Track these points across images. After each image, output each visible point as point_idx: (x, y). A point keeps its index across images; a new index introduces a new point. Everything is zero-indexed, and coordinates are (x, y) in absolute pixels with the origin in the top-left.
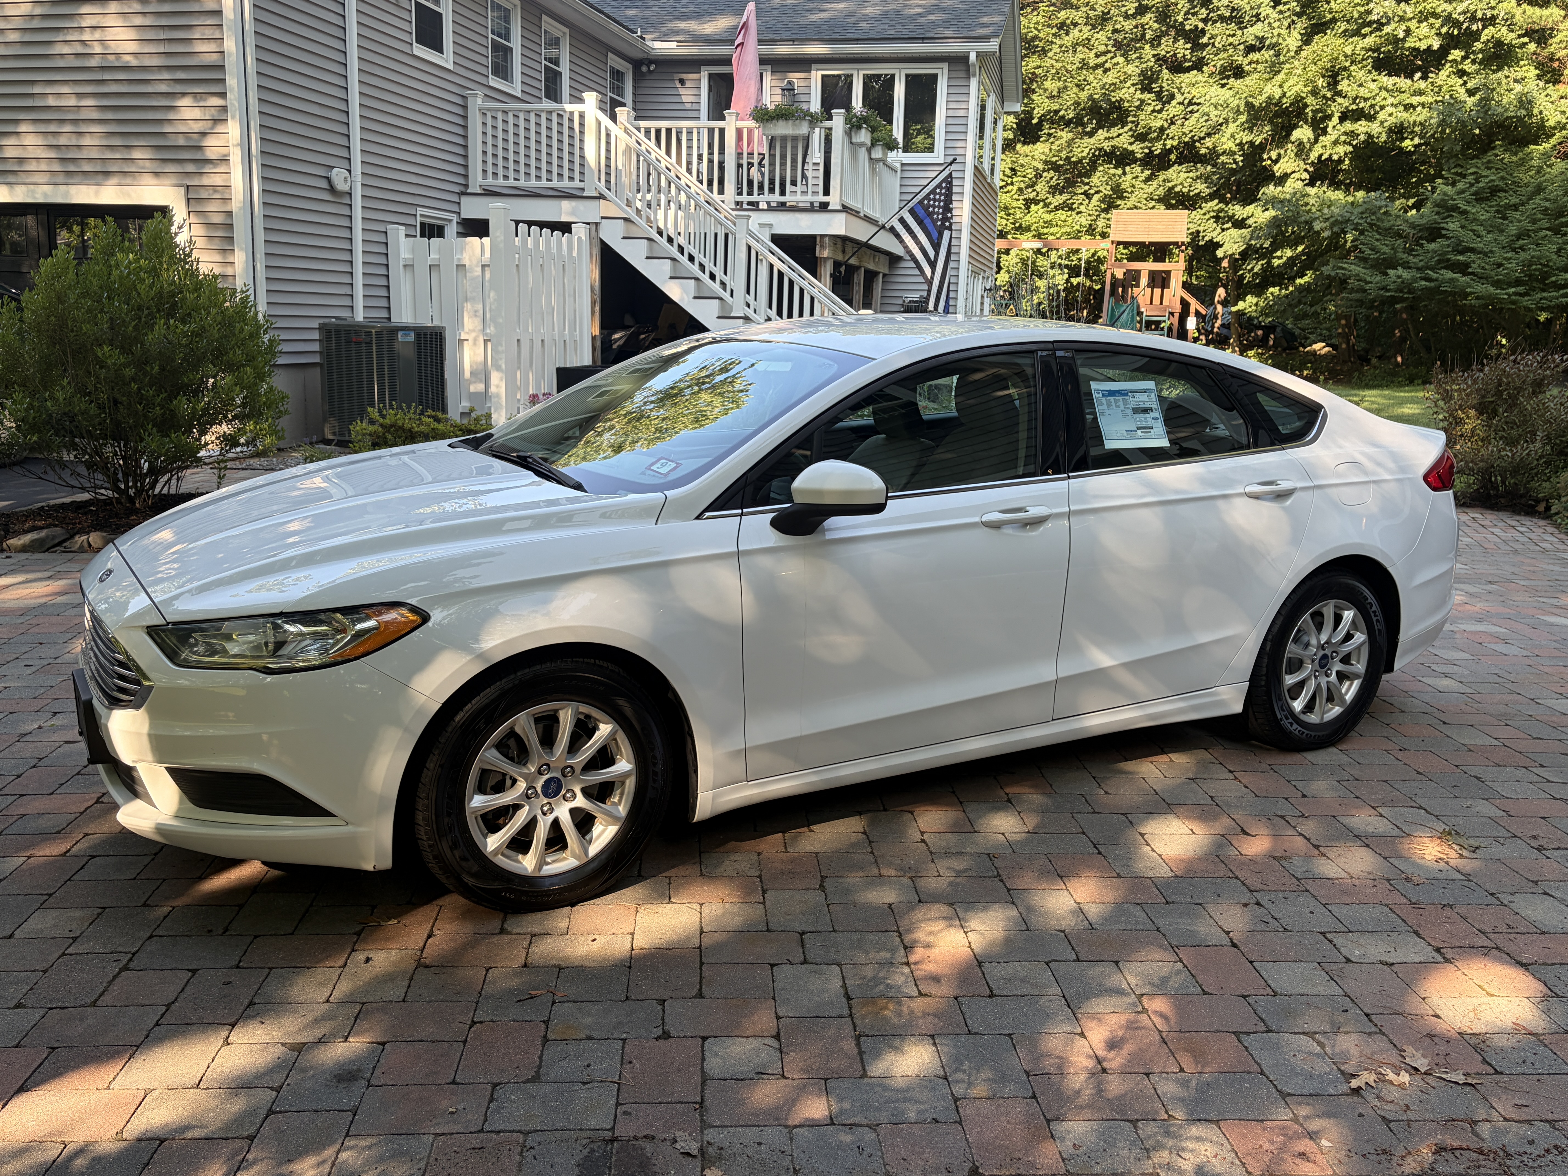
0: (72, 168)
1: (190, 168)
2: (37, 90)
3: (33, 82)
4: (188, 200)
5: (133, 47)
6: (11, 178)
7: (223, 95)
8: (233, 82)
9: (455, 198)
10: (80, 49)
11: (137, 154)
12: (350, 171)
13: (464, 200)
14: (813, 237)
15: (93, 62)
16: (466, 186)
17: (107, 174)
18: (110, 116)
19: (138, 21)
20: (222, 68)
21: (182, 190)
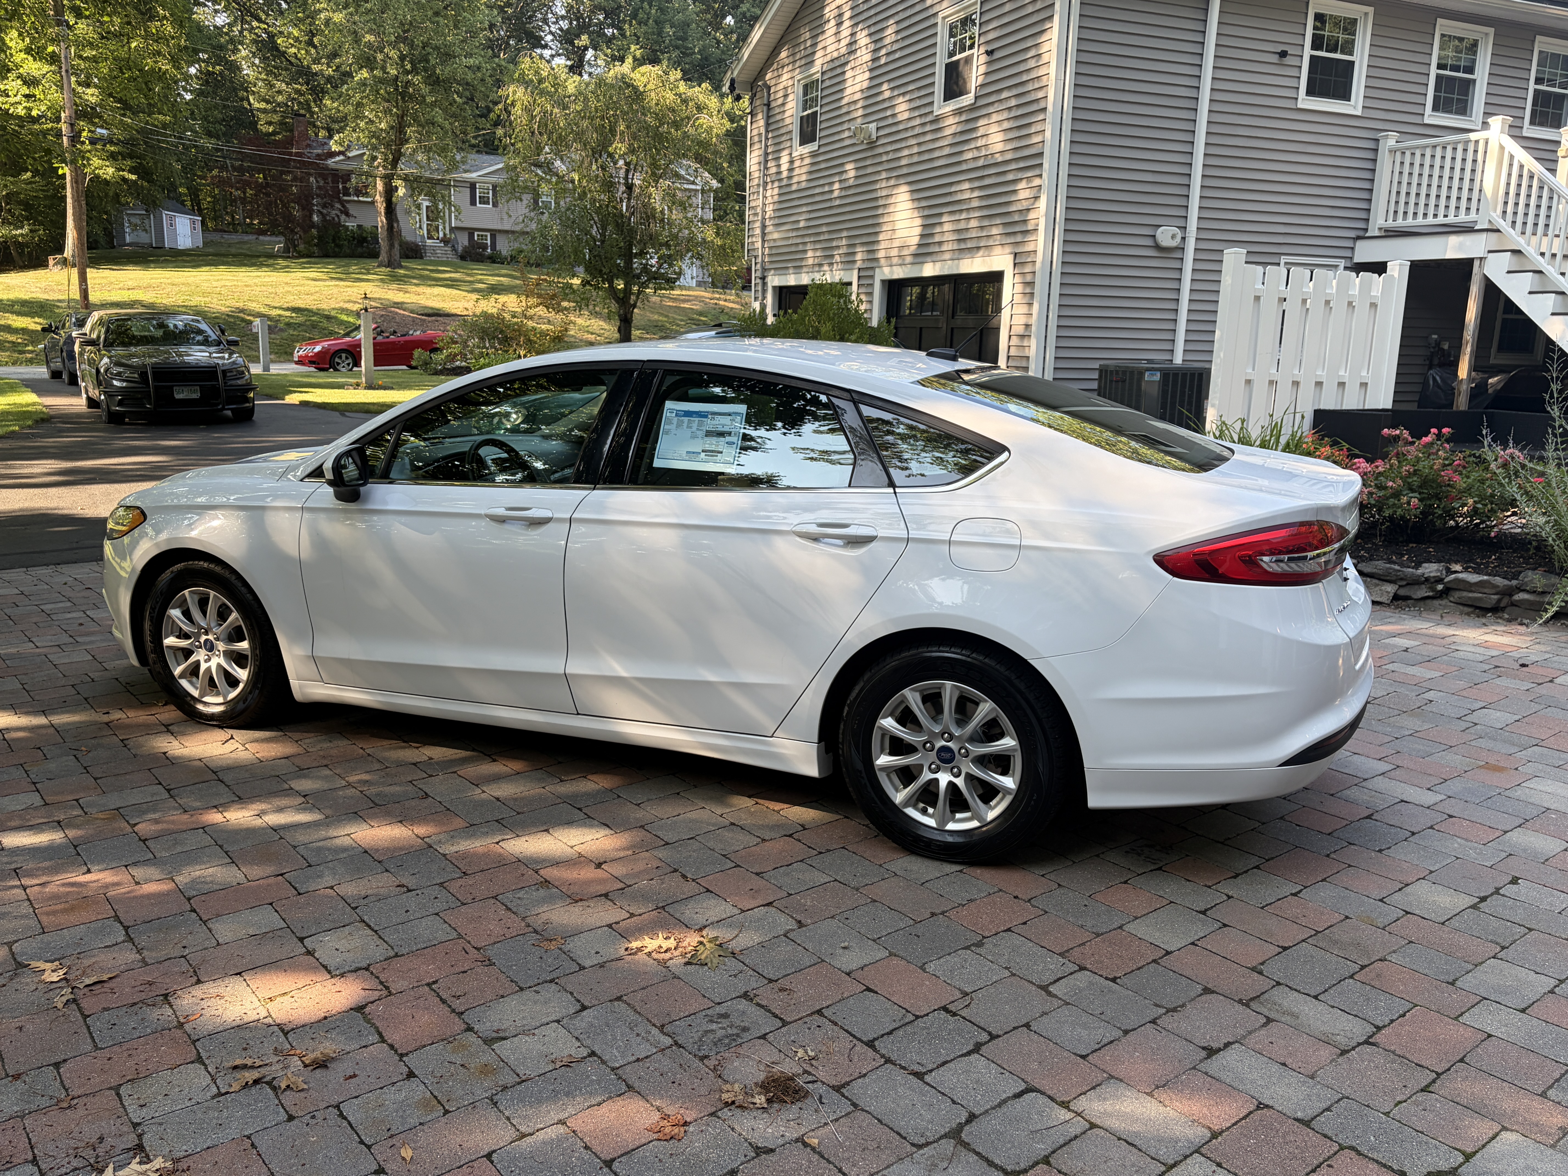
0: (963, 246)
1: (1019, 238)
2: (953, 189)
3: (952, 184)
4: (1015, 264)
5: (999, 147)
6: (934, 258)
7: (1040, 176)
8: (1047, 163)
9: (1349, 244)
10: (976, 154)
11: (995, 231)
12: (1184, 228)
13: (1360, 244)
15: (981, 163)
16: (1366, 230)
17: (978, 248)
18: (984, 203)
19: (1006, 125)
20: (1041, 154)
21: (1012, 256)
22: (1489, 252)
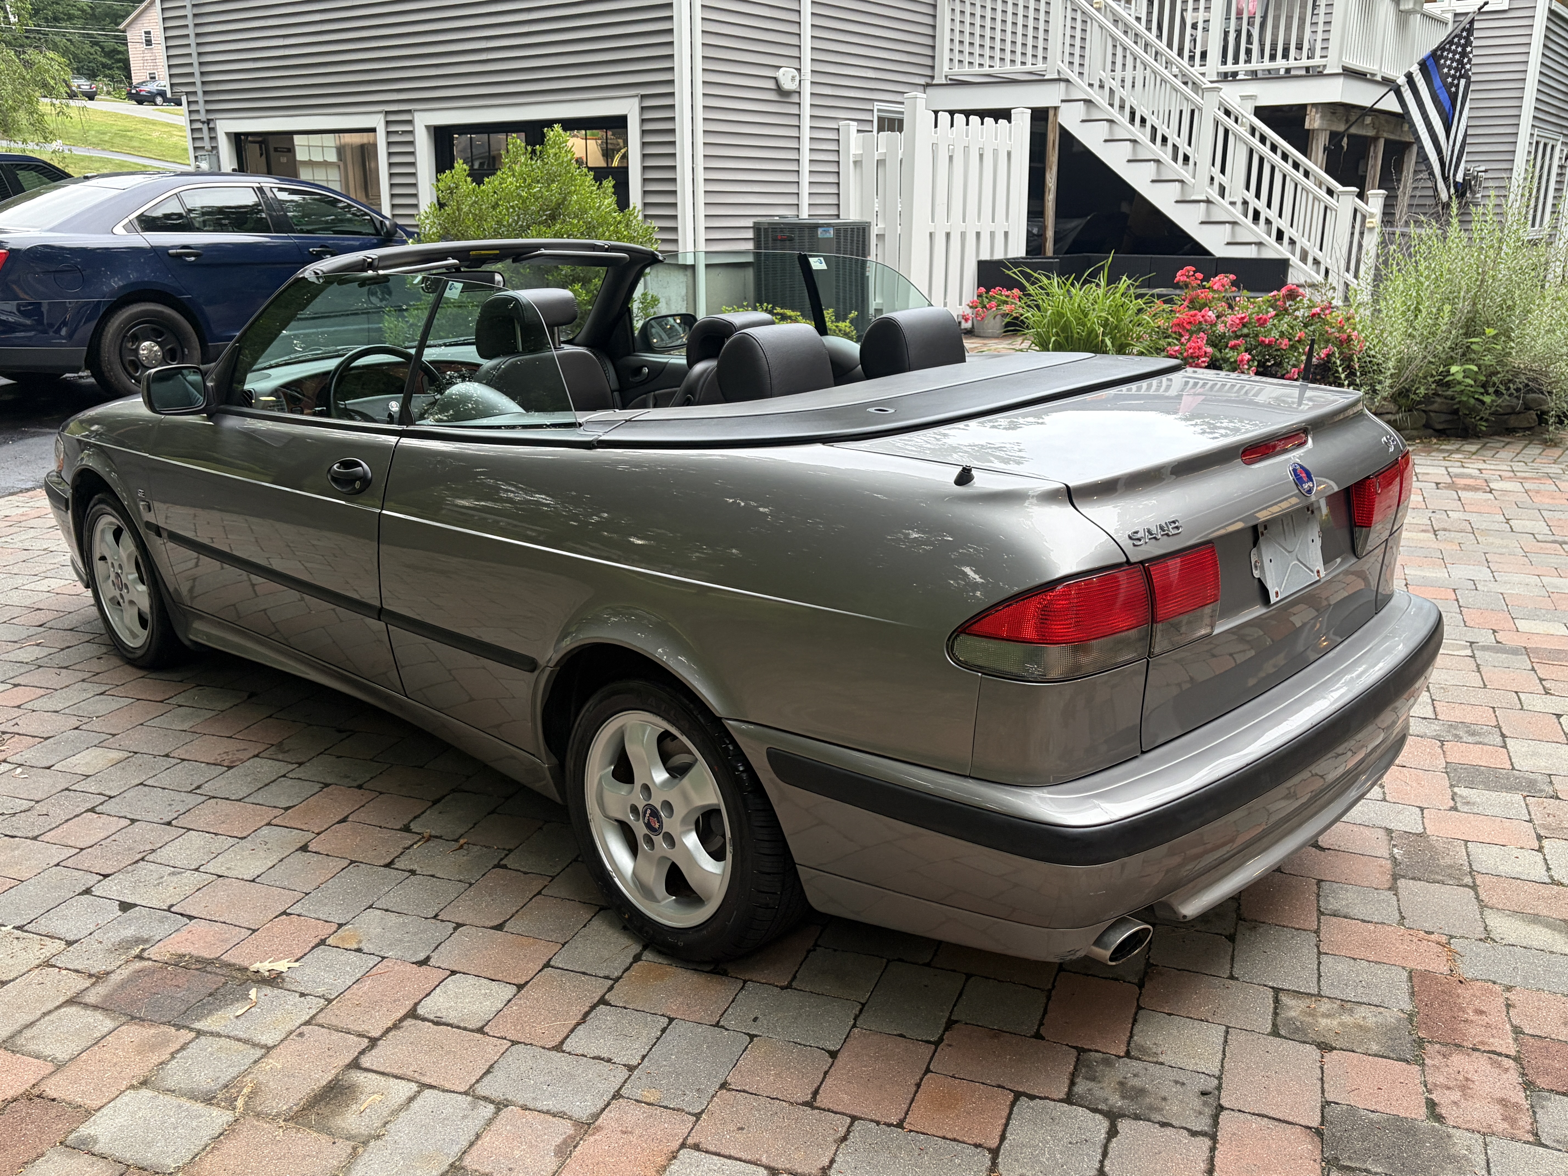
0: (559, 86)
1: (644, 78)
2: (533, 16)
3: (530, 10)
4: (641, 109)
6: (515, 99)
7: (670, 6)
12: (799, 70)
13: (929, 91)
14: (1303, 107)
16: (933, 77)
17: (584, 89)
21: (637, 101)
22: (1063, 101)
